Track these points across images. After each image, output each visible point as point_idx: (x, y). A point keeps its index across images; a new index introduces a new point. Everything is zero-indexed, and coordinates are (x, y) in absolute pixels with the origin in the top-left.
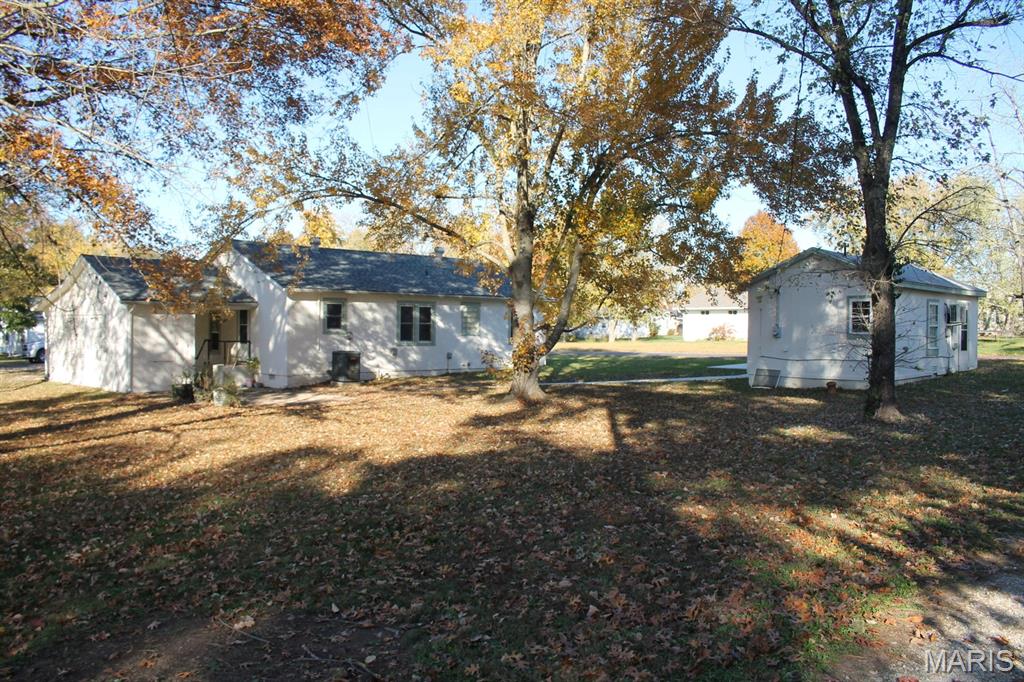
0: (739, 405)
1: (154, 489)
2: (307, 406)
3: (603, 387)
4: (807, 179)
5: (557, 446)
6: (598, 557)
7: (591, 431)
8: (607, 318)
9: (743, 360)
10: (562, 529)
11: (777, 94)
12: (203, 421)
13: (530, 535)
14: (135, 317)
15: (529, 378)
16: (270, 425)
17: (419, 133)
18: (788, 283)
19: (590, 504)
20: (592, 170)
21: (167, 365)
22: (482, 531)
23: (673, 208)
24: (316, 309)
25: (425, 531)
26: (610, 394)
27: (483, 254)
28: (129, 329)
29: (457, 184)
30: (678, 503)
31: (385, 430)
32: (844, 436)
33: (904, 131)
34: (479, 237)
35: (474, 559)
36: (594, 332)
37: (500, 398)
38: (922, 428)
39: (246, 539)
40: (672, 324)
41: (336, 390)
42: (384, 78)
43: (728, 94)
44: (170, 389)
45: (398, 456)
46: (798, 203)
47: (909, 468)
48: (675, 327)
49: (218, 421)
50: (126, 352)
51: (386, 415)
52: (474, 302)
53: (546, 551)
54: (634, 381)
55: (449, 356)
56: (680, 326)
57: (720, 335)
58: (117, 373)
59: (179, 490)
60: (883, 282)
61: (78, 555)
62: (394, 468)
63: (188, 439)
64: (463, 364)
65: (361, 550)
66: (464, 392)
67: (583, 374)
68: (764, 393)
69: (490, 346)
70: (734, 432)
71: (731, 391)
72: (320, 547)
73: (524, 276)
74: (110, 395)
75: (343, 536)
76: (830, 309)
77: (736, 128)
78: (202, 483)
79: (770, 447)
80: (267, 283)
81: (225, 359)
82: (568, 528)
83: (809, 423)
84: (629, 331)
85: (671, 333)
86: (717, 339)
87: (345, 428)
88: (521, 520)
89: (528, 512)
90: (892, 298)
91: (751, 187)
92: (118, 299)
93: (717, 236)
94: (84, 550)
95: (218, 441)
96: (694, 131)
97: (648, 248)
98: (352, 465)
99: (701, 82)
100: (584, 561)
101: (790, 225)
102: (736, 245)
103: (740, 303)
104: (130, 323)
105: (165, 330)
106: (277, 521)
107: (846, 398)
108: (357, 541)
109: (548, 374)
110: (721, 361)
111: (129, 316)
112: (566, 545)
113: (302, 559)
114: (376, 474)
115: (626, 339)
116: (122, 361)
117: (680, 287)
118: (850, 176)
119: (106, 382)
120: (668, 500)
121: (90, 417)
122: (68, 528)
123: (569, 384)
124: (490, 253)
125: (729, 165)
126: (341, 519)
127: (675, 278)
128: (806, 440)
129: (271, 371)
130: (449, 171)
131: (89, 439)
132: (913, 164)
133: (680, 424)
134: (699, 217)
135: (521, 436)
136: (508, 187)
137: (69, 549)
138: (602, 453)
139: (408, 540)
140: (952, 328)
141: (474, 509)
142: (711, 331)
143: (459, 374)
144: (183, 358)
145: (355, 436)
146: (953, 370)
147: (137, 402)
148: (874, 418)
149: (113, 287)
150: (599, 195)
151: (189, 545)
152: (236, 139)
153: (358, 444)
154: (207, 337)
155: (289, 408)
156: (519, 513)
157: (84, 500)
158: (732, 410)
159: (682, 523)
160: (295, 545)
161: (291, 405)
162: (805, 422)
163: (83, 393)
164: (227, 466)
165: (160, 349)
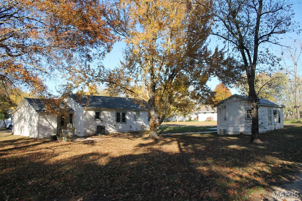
0: (215, 140)
1: (50, 165)
2: (90, 142)
3: (175, 135)
4: (232, 75)
5: (163, 152)
6: (176, 181)
7: (173, 148)
8: (176, 115)
9: (216, 127)
10: (166, 174)
11: (223, 51)
12: (60, 146)
13: (157, 176)
14: (40, 116)
15: (154, 133)
16: (80, 147)
17: (122, 63)
18: (228, 105)
19: (173, 167)
20: (171, 73)
21: (49, 130)
22: (144, 175)
23: (195, 83)
24: (92, 113)
25: (128, 175)
26: (178, 137)
27: (141, 97)
28: (38, 119)
29: (133, 77)
30: (197, 167)
31: (113, 148)
32: (245, 148)
33: (259, 62)
34: (140, 92)
35: (142, 182)
36: (172, 119)
37: (146, 139)
38: (267, 145)
39: (78, 178)
40: (195, 116)
41: (98, 137)
42: (112, 47)
43: (210, 51)
44: (50, 137)
45: (118, 155)
46: (230, 82)
47: (262, 156)
48: (196, 117)
49: (65, 146)
50: (37, 126)
51: (113, 144)
52: (138, 111)
53: (162, 180)
54: (185, 133)
55: (131, 127)
56: (198, 117)
57: (209, 120)
58: (34, 132)
59: (56, 165)
60: (254, 104)
61: (31, 183)
62: (118, 158)
63: (57, 151)
64: (134, 129)
65: (110, 180)
66: (135, 137)
67: (170, 131)
68: (222, 136)
69: (142, 124)
70: (213, 147)
71: (212, 136)
72: (99, 180)
73: (152, 104)
74: (32, 138)
75: (105, 177)
76: (241, 111)
77: (212, 61)
78: (63, 163)
79: (224, 151)
80: (78, 106)
81: (66, 128)
82: (168, 174)
83: (235, 144)
84: (183, 119)
85: (195, 119)
86: (209, 121)
87: (102, 148)
88: (154, 172)
89: (156, 170)
90: (257, 108)
91: (217, 77)
92: (35, 110)
93: (208, 91)
94: (32, 181)
95: (66, 151)
96: (201, 62)
97: (188, 95)
98: (105, 158)
99: (202, 48)
100: (172, 182)
101: (228, 88)
102: (213, 94)
103: (215, 110)
104: (38, 118)
105: (49, 120)
106: (86, 173)
107: (246, 137)
108: (109, 178)
109: (160, 132)
110: (210, 127)
111: (38, 115)
112: (167, 178)
113: (94, 183)
114: (112, 160)
115: (182, 121)
116: (36, 129)
117: (197, 106)
118: (244, 74)
119: (31, 135)
120: (195, 166)
121: (27, 145)
122: (27, 175)
123: (166, 134)
124: (143, 97)
125: (211, 71)
126: (104, 172)
127: (196, 103)
128: (234, 149)
129: (79, 131)
130: (131, 74)
131: (28, 151)
132: (261, 71)
133: (198, 145)
134: (202, 86)
135: (153, 149)
136: (148, 78)
137: (28, 181)
138: (176, 154)
139: (123, 177)
140: (276, 117)
141: (141, 169)
142: (207, 118)
143: (134, 132)
144: (53, 128)
145: (105, 150)
146: (277, 129)
147: (40, 141)
148: (253, 142)
149: (34, 107)
150: (173, 80)
151: (62, 180)
152: (71, 67)
153: (106, 152)
154: (60, 122)
155: (85, 142)
156: (154, 170)
157: (30, 168)
158: (213, 141)
159: (199, 172)
160: (92, 179)
161: (85, 141)
162: (233, 144)
163: (24, 138)
164: (69, 158)
165: (47, 125)
